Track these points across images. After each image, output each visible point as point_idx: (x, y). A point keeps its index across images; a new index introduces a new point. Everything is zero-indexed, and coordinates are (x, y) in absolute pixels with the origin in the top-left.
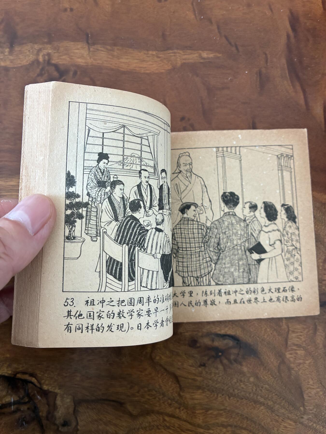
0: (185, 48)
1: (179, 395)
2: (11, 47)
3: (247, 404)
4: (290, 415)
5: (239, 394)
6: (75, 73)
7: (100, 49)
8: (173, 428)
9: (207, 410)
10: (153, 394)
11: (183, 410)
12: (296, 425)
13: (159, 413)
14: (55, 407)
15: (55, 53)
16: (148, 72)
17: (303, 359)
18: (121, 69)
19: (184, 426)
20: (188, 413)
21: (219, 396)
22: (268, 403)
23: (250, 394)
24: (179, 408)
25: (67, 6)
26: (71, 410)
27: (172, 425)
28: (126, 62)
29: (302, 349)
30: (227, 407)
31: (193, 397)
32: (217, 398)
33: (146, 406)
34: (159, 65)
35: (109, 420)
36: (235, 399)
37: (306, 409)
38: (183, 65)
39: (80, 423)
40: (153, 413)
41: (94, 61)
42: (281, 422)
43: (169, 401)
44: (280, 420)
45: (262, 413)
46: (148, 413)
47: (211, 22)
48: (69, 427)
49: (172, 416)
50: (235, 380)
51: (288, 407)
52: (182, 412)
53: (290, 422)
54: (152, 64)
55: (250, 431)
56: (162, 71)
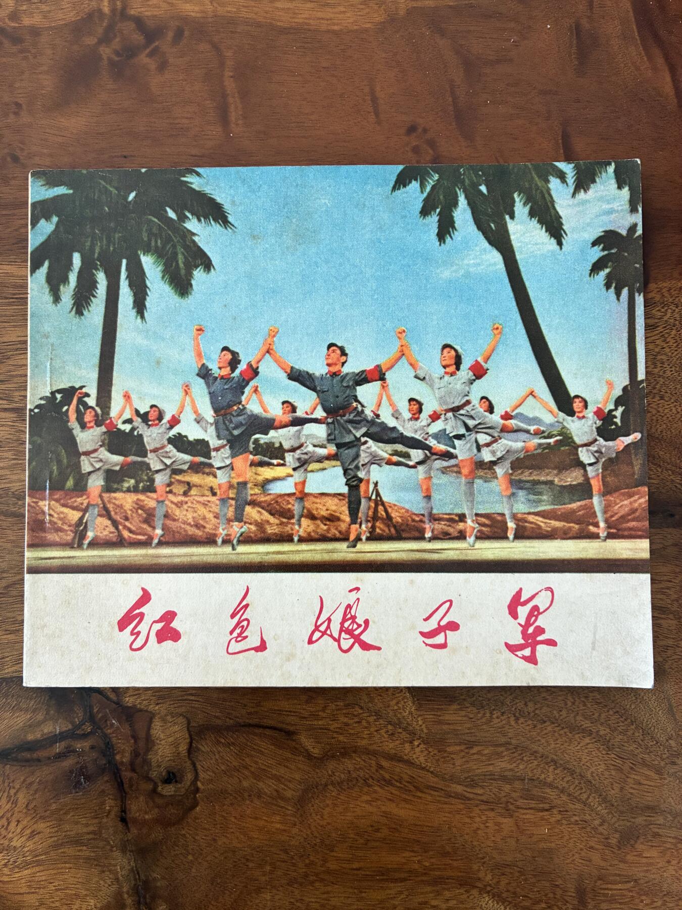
1: (411, 714)
3: (555, 732)
4: (647, 758)
5: (537, 712)
6: (179, 34)
8: (398, 784)
9: (470, 745)
10: (355, 713)
11: (418, 746)
12: (661, 779)
13: (368, 752)
14: (150, 742)
16: (336, 28)
17: (673, 638)
18: (279, 24)
19: (420, 779)
20: (430, 752)
21: (494, 716)
22: (598, 731)
23: (561, 711)
24: (411, 742)
26: (183, 748)
27: (396, 778)
28: (289, 9)
29: (671, 616)
30: (510, 738)
31: (440, 718)
32: (490, 720)
33: (341, 738)
34: (359, 13)
35: (263, 767)
36: (530, 722)
38: (410, 12)
39: (202, 775)
40: (355, 752)
41: (219, 8)
42: (629, 773)
43: (390, 727)
44: (626, 768)
45: (586, 751)
46: (346, 752)
48: (180, 785)
49: (396, 758)
51: (642, 740)
52: (417, 750)
53: (648, 773)
54: (344, 12)
55: (562, 791)
56: (364, 26)
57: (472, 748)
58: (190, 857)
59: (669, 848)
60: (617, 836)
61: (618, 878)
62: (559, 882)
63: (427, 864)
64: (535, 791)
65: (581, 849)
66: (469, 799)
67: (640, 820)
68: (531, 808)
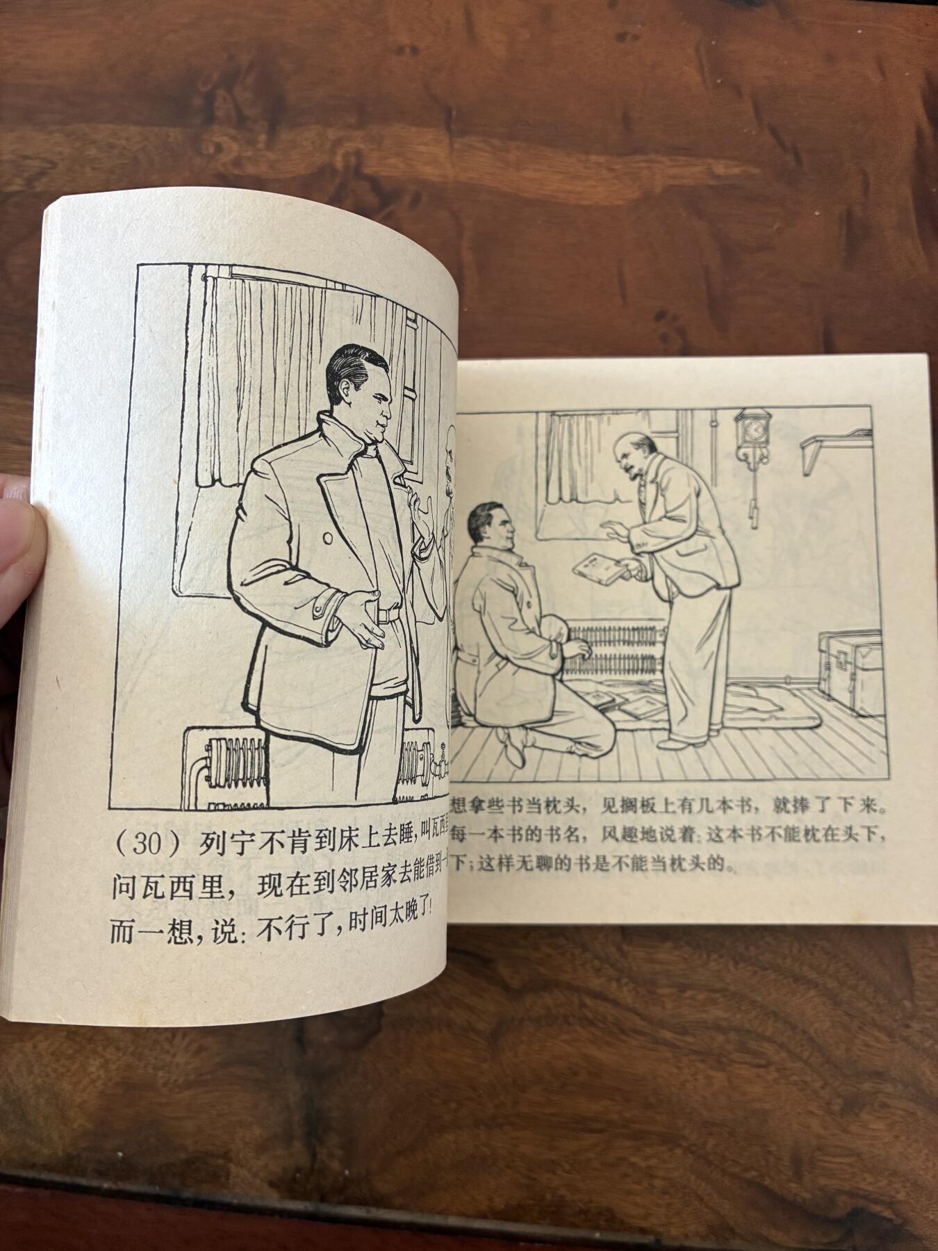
0: (675, 151)
1: (620, 949)
2: (272, 130)
3: (777, 981)
4: (876, 1016)
5: (759, 957)
6: (416, 199)
7: (477, 144)
8: (601, 1025)
9: (683, 988)
12: (892, 1042)
13: (571, 988)
15: (372, 150)
16: (585, 203)
18: (524, 195)
19: (627, 1021)
20: (638, 993)
21: (712, 958)
22: (825, 984)
23: (785, 958)
25: (405, 40)
27: (599, 1018)
28: (536, 179)
30: (728, 984)
31: (654, 956)
32: (706, 963)
33: (542, 970)
34: (611, 189)
35: (455, 995)
36: (750, 968)
37: (917, 1006)
38: (667, 190)
40: (557, 987)
41: (461, 174)
42: (857, 1033)
43: (596, 962)
44: (854, 1026)
45: (811, 1004)
46: (547, 985)
47: (740, 94)
49: (599, 996)
51: (873, 998)
52: (625, 989)
53: (877, 1034)
54: (595, 186)
55: (782, 1047)
56: (617, 203)
57: (684, 991)
58: (369, 1087)
59: (897, 1122)
60: (840, 1101)
61: (839, 1151)
62: (773, 1148)
63: (627, 1115)
64: (753, 1045)
65: (799, 1113)
66: (678, 1047)
67: (867, 1086)
68: (746, 1063)
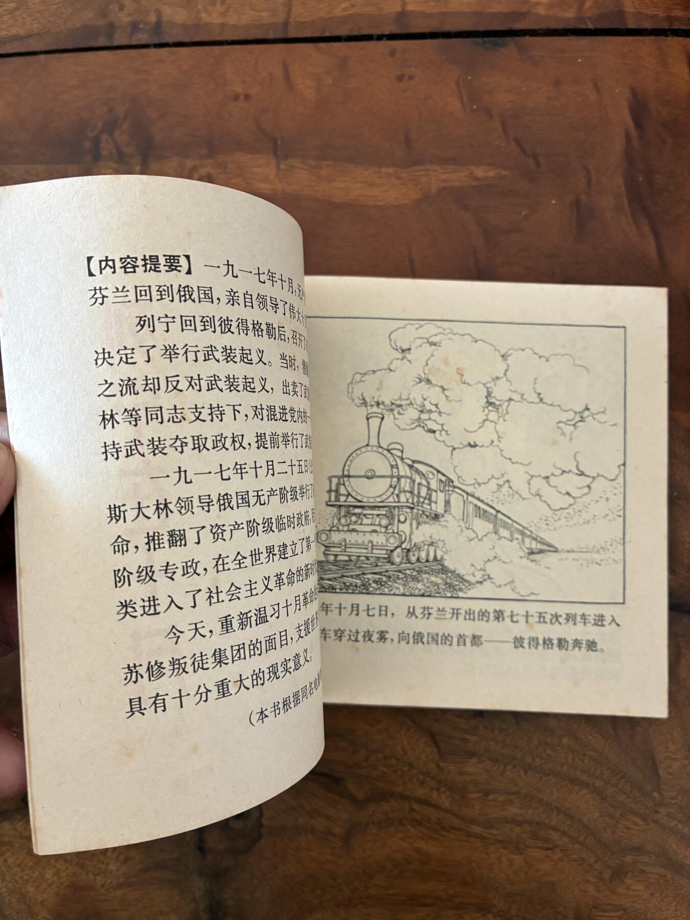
0: (444, 161)
1: (438, 765)
2: (144, 163)
3: (557, 783)
4: (634, 806)
5: (543, 766)
7: (299, 165)
8: (427, 824)
9: (487, 793)
10: (392, 763)
11: (444, 792)
12: (646, 825)
13: (403, 797)
15: (219, 173)
16: (380, 203)
18: (335, 200)
19: (445, 821)
20: (453, 798)
21: (507, 769)
22: (594, 784)
23: (562, 766)
25: (239, 89)
27: (425, 819)
28: (343, 188)
30: (521, 788)
31: (463, 770)
32: (504, 773)
33: (381, 785)
34: (399, 192)
35: (316, 808)
36: (536, 775)
37: (663, 796)
38: (442, 190)
39: (266, 813)
40: (391, 796)
41: (287, 187)
42: (619, 819)
43: (421, 777)
44: (617, 815)
45: (584, 800)
46: (384, 796)
47: (490, 115)
48: (247, 821)
49: (425, 802)
50: (536, 742)
51: (630, 792)
52: (443, 796)
53: (635, 819)
54: (387, 191)
55: (564, 833)
56: (404, 202)
57: (487, 795)
58: (255, 882)
59: (652, 883)
60: (610, 871)
61: (610, 907)
62: (561, 909)
63: (451, 892)
64: (542, 833)
65: (579, 882)
66: (486, 838)
67: (628, 859)
68: (537, 847)
